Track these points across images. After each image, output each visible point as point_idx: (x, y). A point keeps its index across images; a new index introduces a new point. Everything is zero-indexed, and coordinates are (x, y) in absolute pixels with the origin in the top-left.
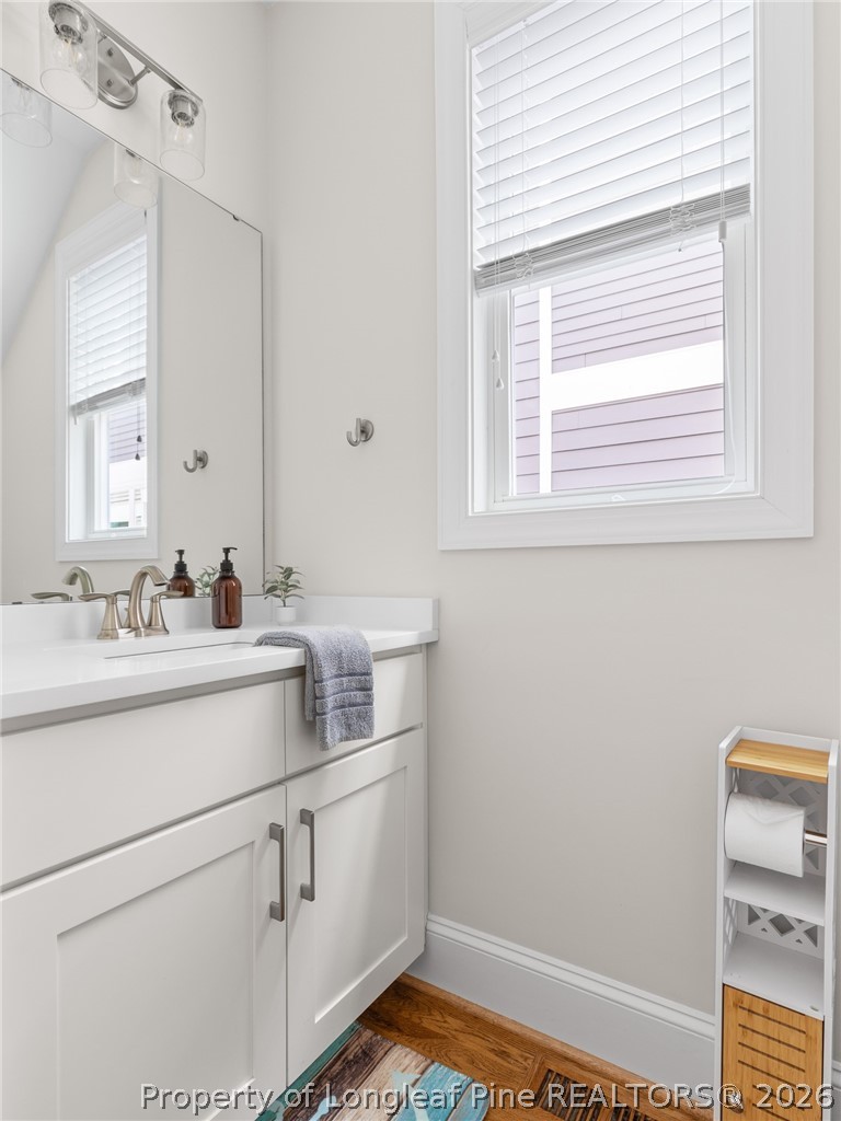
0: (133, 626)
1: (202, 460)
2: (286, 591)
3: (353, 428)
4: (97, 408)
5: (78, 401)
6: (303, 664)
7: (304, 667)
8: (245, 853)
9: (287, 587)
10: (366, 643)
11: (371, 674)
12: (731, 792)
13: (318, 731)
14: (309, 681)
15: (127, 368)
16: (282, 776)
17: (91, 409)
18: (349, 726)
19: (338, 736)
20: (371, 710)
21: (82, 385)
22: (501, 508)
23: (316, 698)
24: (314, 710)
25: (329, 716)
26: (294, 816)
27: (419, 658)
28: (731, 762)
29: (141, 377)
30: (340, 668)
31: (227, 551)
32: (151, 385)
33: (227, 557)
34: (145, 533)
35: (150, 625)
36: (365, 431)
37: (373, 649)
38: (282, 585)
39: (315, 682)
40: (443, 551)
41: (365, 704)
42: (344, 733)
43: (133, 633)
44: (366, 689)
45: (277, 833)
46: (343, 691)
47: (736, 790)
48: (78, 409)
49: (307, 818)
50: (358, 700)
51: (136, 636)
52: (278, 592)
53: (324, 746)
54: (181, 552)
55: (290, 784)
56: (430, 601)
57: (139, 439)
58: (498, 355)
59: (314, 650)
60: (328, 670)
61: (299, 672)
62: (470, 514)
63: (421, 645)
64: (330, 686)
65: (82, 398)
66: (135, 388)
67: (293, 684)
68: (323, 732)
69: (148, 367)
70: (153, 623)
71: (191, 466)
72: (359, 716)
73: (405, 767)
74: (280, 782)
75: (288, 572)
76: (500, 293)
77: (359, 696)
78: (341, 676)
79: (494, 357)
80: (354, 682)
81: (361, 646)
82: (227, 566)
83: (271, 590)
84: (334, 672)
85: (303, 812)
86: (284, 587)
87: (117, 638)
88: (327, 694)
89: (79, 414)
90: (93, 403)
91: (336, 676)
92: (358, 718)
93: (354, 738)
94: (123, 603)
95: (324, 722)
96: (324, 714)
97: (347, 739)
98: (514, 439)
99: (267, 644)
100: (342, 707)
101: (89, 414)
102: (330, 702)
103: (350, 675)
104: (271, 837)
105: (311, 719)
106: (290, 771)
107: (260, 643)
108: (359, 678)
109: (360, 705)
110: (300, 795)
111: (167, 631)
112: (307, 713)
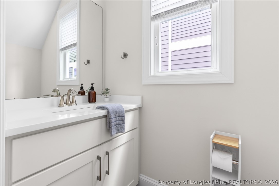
0: (68, 103)
1: (89, 62)
2: (107, 94)
3: (123, 55)
4: (66, 49)
5: (62, 48)
6: (107, 114)
7: (107, 115)
8: (91, 164)
9: (107, 93)
10: (123, 108)
11: (124, 116)
12: (213, 149)
13: (110, 131)
14: (108, 119)
15: (72, 40)
16: (101, 143)
17: (65, 50)
18: (118, 130)
19: (115, 132)
20: (124, 126)
21: (63, 44)
22: (158, 74)
23: (110, 123)
24: (109, 126)
25: (113, 128)
26: (104, 153)
27: (137, 111)
28: (213, 142)
29: (76, 42)
30: (116, 115)
31: (92, 84)
32: (78, 44)
33: (92, 86)
34: (76, 79)
35: (72, 102)
36: (126, 55)
37: (125, 110)
38: (106, 92)
39: (110, 119)
40: (143, 85)
41: (123, 124)
42: (117, 131)
43: (67, 105)
44: (123, 120)
45: (99, 158)
46: (117, 121)
47: (214, 148)
48: (62, 50)
49: (107, 153)
50: (121, 123)
51: (68, 106)
52: (105, 94)
53: (111, 135)
54: (82, 84)
55: (103, 145)
56: (140, 97)
57: (75, 57)
58: (157, 37)
59: (109, 111)
60: (113, 116)
61: (106, 116)
62: (150, 76)
63: (138, 108)
64: (113, 120)
65: (63, 47)
66: (74, 45)
67: (104, 119)
68: (111, 132)
69: (77, 40)
70: (73, 102)
71: (86, 63)
72: (121, 127)
73: (134, 138)
74: (101, 144)
75: (107, 89)
76: (157, 22)
77: (121, 122)
78: (116, 117)
79: (156, 38)
80: (120, 118)
81: (122, 109)
82: (92, 88)
83: (103, 94)
84: (114, 116)
85: (106, 152)
86: (106, 93)
87: (63, 106)
88: (112, 122)
89: (62, 51)
90: (65, 48)
91: (115, 117)
92: (121, 128)
93: (120, 133)
94: (65, 98)
95: (111, 129)
96: (112, 127)
97: (118, 133)
98: (161, 58)
99: (98, 109)
100: (117, 125)
101: (64, 51)
102: (113, 124)
103: (119, 117)
104: (98, 159)
105: (109, 128)
106: (103, 142)
107: (97, 108)
108: (121, 117)
109: (121, 124)
110: (106, 148)
111: (76, 104)
112: (108, 127)
